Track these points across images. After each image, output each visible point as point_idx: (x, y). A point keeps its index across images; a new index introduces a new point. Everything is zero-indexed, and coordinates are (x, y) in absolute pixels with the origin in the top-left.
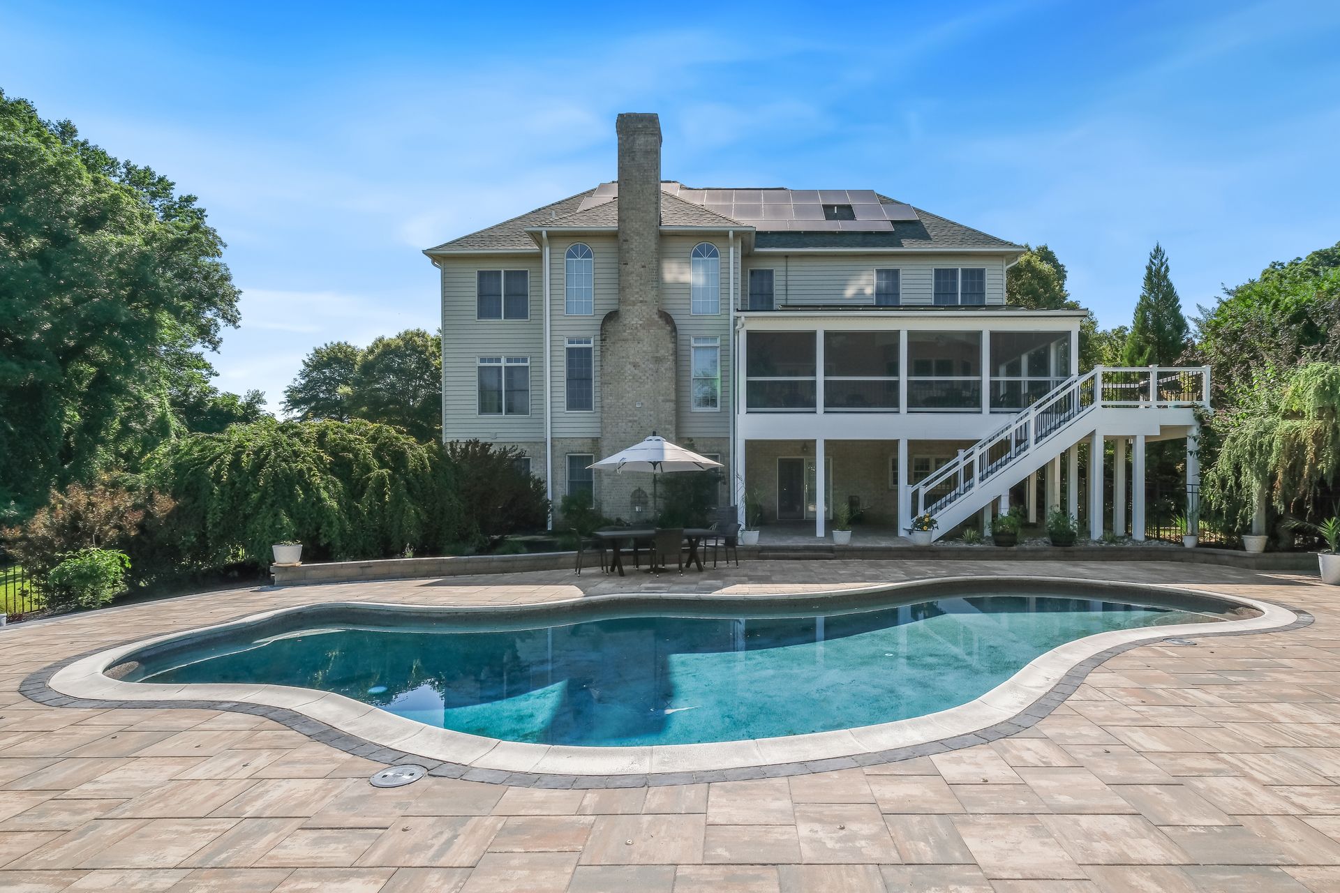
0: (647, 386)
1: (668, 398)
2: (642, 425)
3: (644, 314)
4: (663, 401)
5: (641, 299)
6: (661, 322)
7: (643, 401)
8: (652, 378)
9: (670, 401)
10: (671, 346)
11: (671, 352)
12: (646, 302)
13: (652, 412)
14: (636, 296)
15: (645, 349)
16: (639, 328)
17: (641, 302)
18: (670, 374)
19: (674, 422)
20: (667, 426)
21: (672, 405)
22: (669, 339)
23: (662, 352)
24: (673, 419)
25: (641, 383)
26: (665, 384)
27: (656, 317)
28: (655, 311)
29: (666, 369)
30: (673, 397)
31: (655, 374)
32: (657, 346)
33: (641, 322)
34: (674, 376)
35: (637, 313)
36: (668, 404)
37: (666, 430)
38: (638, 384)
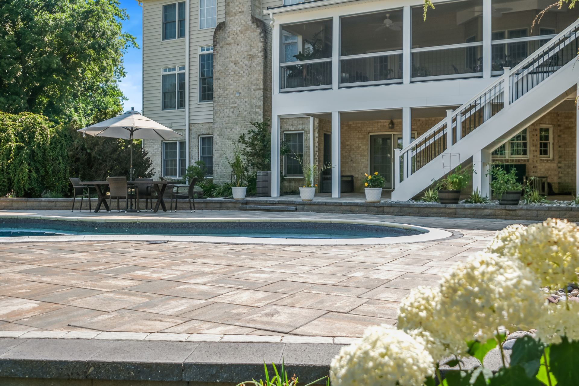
0: (243, 79)
1: (258, 87)
2: (240, 109)
3: (242, 21)
4: (254, 90)
5: (240, 10)
6: (254, 26)
7: (241, 91)
8: (247, 72)
9: (259, 89)
10: (261, 45)
11: (260, 50)
12: (243, 12)
13: (247, 100)
14: (237, 8)
15: (242, 49)
16: (239, 33)
17: (240, 12)
18: (261, 68)
19: (262, 106)
20: (257, 110)
21: (261, 93)
22: (258, 39)
23: (254, 50)
24: (261, 103)
25: (239, 76)
26: (256, 76)
27: (250, 23)
28: (250, 18)
29: (257, 64)
30: (261, 86)
31: (249, 69)
32: (251, 46)
33: (240, 29)
34: (262, 68)
35: (237, 22)
36: (258, 92)
37: (256, 113)
38: (237, 77)
